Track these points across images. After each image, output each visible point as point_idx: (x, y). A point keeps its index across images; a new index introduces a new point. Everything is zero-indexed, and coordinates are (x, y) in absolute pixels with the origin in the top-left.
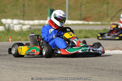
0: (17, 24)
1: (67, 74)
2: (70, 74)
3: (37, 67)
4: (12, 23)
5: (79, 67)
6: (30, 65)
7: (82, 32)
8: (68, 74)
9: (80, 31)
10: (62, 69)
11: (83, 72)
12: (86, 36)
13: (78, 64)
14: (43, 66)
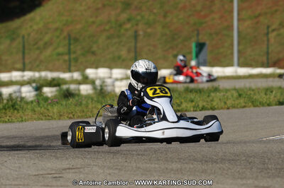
0: (122, 79)
1: (242, 183)
2: (249, 182)
3: (172, 170)
4: (110, 78)
5: (270, 166)
6: (156, 165)
7: (272, 92)
8: (244, 182)
9: (268, 90)
10: (230, 171)
11: (278, 177)
12: (281, 100)
13: (267, 161)
14: (186, 165)
